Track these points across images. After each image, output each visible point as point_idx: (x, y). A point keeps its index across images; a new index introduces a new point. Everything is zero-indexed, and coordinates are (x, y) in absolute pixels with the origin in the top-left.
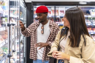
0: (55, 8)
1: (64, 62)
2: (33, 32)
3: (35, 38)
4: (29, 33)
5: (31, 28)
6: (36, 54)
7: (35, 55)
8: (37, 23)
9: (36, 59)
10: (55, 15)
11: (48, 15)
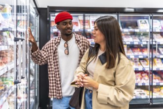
0: (84, 16)
1: (92, 93)
2: (51, 56)
3: (56, 64)
4: (45, 57)
5: (46, 50)
6: (60, 88)
7: (59, 90)
8: (55, 41)
9: (60, 96)
10: (84, 29)
11: (73, 28)
